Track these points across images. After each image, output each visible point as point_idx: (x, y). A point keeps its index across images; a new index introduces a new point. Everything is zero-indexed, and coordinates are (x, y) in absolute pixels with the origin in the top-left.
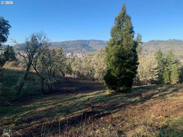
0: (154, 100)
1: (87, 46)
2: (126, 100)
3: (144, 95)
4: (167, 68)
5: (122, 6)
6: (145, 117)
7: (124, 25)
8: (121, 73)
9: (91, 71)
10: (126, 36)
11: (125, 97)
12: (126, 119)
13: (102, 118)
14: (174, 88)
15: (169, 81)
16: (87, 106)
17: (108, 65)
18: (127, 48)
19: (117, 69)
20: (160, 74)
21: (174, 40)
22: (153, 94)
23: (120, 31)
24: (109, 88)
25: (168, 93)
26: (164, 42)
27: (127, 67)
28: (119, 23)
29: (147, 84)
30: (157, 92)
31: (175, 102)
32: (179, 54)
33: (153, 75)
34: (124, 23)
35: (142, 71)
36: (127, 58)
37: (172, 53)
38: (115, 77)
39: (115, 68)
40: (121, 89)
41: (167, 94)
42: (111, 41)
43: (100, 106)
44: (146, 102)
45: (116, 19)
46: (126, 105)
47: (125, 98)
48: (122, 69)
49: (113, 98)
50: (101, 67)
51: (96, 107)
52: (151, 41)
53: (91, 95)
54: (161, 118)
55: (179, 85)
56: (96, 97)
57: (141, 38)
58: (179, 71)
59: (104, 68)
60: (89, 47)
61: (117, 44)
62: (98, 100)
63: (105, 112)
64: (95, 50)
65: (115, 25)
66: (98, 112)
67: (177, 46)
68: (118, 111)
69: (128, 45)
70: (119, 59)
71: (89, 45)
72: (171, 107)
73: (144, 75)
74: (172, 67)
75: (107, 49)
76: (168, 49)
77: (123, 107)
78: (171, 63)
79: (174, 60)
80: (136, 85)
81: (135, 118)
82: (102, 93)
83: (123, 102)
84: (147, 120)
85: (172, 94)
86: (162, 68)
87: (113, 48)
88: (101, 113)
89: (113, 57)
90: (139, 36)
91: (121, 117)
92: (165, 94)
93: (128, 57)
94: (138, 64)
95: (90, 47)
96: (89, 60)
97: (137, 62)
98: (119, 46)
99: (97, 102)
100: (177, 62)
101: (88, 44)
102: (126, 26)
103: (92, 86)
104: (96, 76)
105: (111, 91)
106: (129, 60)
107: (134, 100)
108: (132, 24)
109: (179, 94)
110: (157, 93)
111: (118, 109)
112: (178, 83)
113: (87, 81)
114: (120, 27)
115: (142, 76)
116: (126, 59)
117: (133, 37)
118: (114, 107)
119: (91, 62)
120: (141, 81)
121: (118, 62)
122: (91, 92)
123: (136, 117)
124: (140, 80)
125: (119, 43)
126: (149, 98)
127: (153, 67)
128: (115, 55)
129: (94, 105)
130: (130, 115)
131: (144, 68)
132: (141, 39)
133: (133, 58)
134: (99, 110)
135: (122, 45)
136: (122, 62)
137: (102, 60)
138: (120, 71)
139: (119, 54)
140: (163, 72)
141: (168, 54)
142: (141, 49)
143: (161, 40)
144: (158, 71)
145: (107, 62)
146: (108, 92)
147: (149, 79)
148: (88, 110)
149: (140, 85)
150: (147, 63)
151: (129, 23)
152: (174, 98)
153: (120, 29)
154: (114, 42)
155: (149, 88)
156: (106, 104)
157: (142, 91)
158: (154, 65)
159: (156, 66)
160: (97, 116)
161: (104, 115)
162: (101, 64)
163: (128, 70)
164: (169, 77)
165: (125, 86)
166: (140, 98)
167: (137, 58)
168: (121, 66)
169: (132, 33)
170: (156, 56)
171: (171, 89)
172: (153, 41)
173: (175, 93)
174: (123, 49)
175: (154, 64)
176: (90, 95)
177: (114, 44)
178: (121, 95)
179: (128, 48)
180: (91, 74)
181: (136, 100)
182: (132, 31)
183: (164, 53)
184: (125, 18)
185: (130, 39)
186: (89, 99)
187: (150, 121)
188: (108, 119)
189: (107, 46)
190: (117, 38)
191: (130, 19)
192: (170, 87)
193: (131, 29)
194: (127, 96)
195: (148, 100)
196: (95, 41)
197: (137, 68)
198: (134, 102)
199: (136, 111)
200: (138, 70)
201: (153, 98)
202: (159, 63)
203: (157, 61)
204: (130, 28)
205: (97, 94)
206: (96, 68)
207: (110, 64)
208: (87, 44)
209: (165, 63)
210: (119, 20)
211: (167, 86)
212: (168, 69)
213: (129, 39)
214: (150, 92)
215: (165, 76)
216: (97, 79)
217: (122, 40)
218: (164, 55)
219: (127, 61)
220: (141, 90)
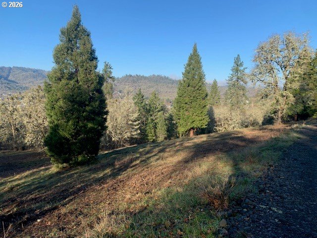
0: (132, 170)
1: (6, 79)
2: (88, 177)
3: (117, 164)
4: (152, 117)
5: (73, 10)
6: (116, 201)
7: (78, 45)
8: (78, 131)
9: (17, 130)
10: (83, 65)
11: (86, 172)
12: (86, 210)
13: (39, 221)
14: (160, 148)
15: (154, 138)
16: (6, 204)
17: (51, 116)
18: (86, 86)
19: (70, 123)
20: (143, 128)
21: (158, 76)
22: (132, 161)
23: (72, 55)
24: (57, 161)
25: (152, 156)
26: (145, 78)
27: (88, 119)
28: (70, 41)
29: (123, 146)
30: (138, 155)
31: (160, 168)
32: (166, 98)
33: (133, 130)
34: (78, 41)
35: (115, 125)
36: (87, 103)
37: (157, 96)
38: (66, 139)
39: (65, 122)
40: (80, 158)
41: (150, 157)
42: (55, 73)
43: (36, 199)
44: (121, 175)
45: (63, 33)
46: (87, 186)
47: (87, 174)
48: (79, 123)
49: (64, 177)
50: (40, 121)
51: (27, 201)
52: (127, 75)
53: (19, 179)
54: (139, 197)
55: (168, 142)
56: (28, 182)
57: (112, 70)
58: (167, 122)
59: (46, 124)
60: (9, 81)
61: (68, 79)
62: (33, 187)
63: (46, 208)
64: (26, 88)
65: (61, 43)
66: (32, 211)
67: (163, 85)
68: (71, 200)
69: (88, 81)
70: (73, 106)
71: (10, 78)
72: (154, 176)
73: (118, 132)
74: (158, 116)
75: (49, 86)
76: (152, 90)
77: (82, 191)
78: (156, 110)
79: (160, 106)
80: (107, 148)
81: (101, 206)
82: (42, 173)
83: (83, 182)
84: (120, 204)
85: (157, 157)
86: (145, 119)
87: (60, 86)
88: (38, 212)
89: (61, 102)
90: (107, 67)
91: (76, 209)
92: (148, 158)
93: (90, 102)
94: (107, 113)
95: (13, 82)
96: (10, 109)
97: (105, 110)
98: (72, 82)
99: (30, 192)
100: (163, 109)
101: (8, 76)
102: (82, 48)
103: (21, 161)
104: (28, 140)
105: (60, 166)
106: (92, 106)
107: (101, 175)
108: (92, 45)
109: (166, 154)
110: (137, 158)
111: (73, 197)
112: (166, 138)
113: (8, 153)
114: (72, 48)
115: (116, 133)
116: (86, 105)
117: (96, 67)
118: (64, 195)
119: (16, 113)
120: (114, 141)
121: (71, 111)
122: (18, 174)
123: (102, 204)
124: (113, 139)
125: (71, 76)
126: (125, 167)
127: (132, 118)
128: (65, 99)
129: (24, 198)
130: (94, 202)
131: (119, 120)
132: (111, 72)
133: (97, 103)
134: (33, 206)
135: (77, 81)
136: (79, 111)
137: (41, 107)
138: (76, 127)
139: (73, 96)
140: (146, 124)
141: (151, 97)
142: (111, 88)
143: (141, 75)
144: (139, 123)
145: (50, 111)
146: (54, 169)
147: (126, 137)
148: (8, 212)
149: (113, 148)
150: (122, 111)
151: (87, 42)
152: (160, 162)
153: (72, 51)
154: (61, 74)
155: (126, 152)
156: (49, 192)
157: (115, 158)
158: (134, 114)
159: (136, 115)
160: (27, 218)
161: (43, 214)
162: (39, 115)
163: (90, 125)
164: (155, 131)
165: (86, 154)
166: (111, 171)
167: (104, 103)
168: (78, 118)
169: (93, 60)
170: (136, 101)
171: (157, 149)
172: (131, 76)
173: (161, 154)
174: (79, 88)
175: (133, 112)
176: (14, 181)
177: (63, 77)
178: (80, 169)
179: (88, 87)
180: (17, 136)
181: (106, 174)
182: (93, 58)
183: (146, 95)
184: (80, 33)
185: (91, 71)
186: (12, 189)
187: (123, 206)
188: (50, 220)
189: (48, 81)
190: (66, 68)
191: (88, 35)
192: (155, 147)
193: (91, 54)
194: (90, 170)
195: (124, 171)
196: (23, 70)
197: (105, 120)
198: (102, 179)
199: (103, 193)
200: (109, 124)
201: (131, 167)
202: (139, 111)
203: (137, 108)
204: (90, 50)
205: (32, 175)
206: (29, 124)
207: (56, 114)
208: (5, 74)
209: (148, 111)
210: (69, 34)
211: (152, 145)
212: (152, 120)
213: (88, 71)
214: (127, 159)
215: (149, 130)
216: (32, 146)
217: (77, 71)
218: (147, 98)
219: (88, 108)
220: (113, 156)
